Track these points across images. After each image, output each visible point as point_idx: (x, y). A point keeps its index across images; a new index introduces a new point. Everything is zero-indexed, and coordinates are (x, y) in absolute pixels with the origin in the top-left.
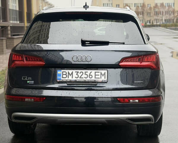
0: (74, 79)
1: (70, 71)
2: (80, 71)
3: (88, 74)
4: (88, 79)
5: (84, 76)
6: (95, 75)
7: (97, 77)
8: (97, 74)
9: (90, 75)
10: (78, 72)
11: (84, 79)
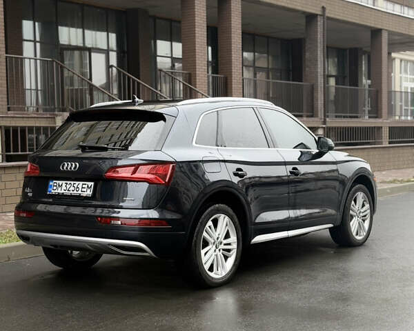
0: (63, 191)
1: (61, 182)
2: (69, 182)
3: (76, 186)
4: (75, 192)
5: (72, 188)
6: (82, 188)
7: (83, 190)
8: (84, 186)
9: (77, 187)
10: (67, 184)
11: (71, 192)
